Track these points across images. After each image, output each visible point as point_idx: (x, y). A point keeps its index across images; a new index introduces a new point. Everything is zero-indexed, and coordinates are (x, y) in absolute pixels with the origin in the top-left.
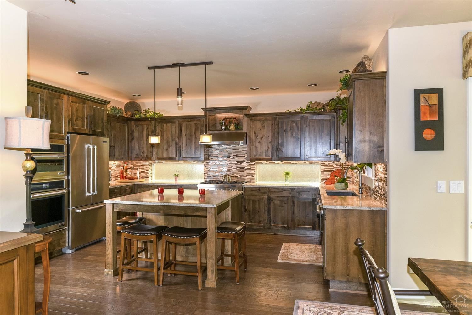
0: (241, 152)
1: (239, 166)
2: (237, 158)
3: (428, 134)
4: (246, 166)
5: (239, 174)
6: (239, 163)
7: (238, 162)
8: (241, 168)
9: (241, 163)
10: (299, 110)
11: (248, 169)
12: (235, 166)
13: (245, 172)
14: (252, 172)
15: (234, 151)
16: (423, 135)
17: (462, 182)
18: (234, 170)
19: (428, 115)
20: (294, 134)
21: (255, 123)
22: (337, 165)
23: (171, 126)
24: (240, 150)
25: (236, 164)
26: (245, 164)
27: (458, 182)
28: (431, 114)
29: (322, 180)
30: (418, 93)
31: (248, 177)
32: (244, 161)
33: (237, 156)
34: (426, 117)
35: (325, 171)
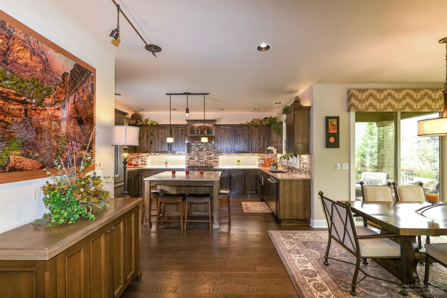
0: (210, 148)
1: (208, 156)
2: (207, 152)
3: (332, 140)
4: (213, 157)
5: (209, 161)
6: (209, 155)
7: (208, 154)
8: (210, 158)
9: (210, 154)
10: (246, 123)
11: (214, 158)
12: (206, 157)
13: (213, 160)
14: (217, 160)
15: (206, 147)
16: (330, 140)
17: (348, 164)
18: (205, 159)
19: (332, 130)
20: (244, 137)
21: (220, 130)
22: (267, 156)
23: (165, 131)
24: (209, 147)
25: (206, 155)
26: (212, 155)
27: (346, 164)
28: (334, 129)
29: (259, 164)
30: (327, 119)
31: (214, 163)
32: (212, 154)
33: (208, 150)
34: (332, 131)
35: (260, 159)
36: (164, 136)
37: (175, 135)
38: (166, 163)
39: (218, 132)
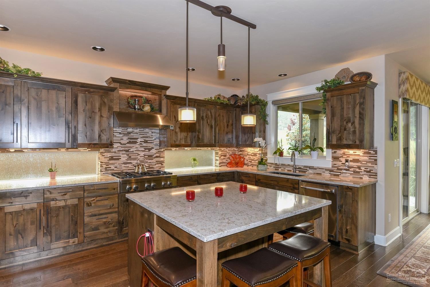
0: (149, 137)
1: (147, 153)
2: (145, 145)
4: (155, 154)
5: (147, 162)
6: (148, 150)
7: (145, 149)
8: (149, 156)
9: (150, 150)
11: (157, 157)
12: (142, 154)
13: (154, 160)
14: (162, 159)
15: (142, 136)
18: (142, 159)
20: (209, 121)
21: (175, 106)
24: (148, 135)
25: (143, 151)
26: (153, 151)
29: (220, 164)
31: (157, 165)
32: (153, 148)
33: (146, 142)
36: (57, 108)
37: (85, 107)
38: (51, 170)
39: (172, 110)
